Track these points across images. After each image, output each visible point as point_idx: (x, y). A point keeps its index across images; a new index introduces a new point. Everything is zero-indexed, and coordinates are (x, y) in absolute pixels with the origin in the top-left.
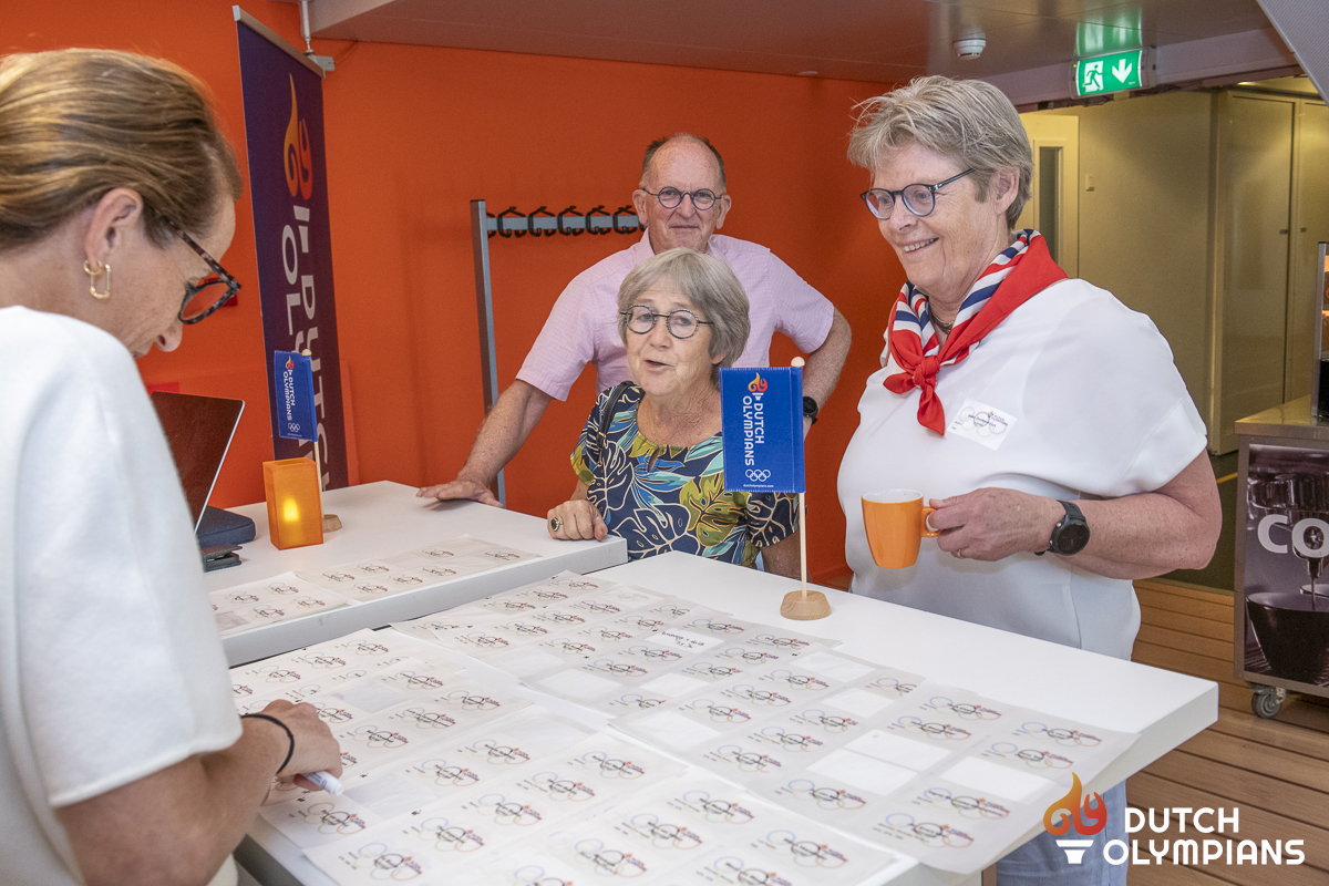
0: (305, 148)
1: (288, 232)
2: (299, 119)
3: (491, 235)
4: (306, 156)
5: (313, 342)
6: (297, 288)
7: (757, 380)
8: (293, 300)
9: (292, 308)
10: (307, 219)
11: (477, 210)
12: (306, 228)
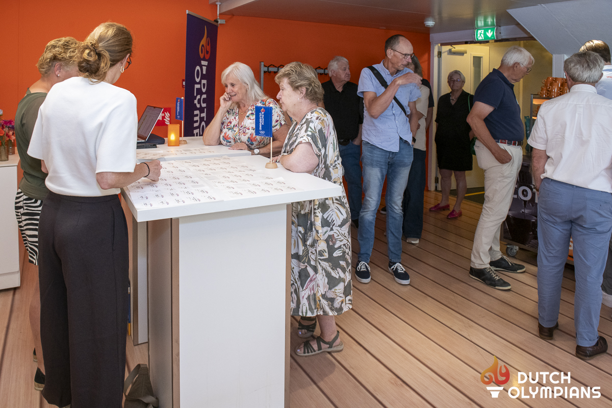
0: (208, 45)
1: (198, 68)
2: (207, 37)
3: (265, 72)
4: (209, 48)
5: (204, 99)
6: (200, 83)
7: (263, 109)
8: (197, 86)
9: (197, 89)
10: (207, 65)
11: (261, 64)
12: (206, 67)
